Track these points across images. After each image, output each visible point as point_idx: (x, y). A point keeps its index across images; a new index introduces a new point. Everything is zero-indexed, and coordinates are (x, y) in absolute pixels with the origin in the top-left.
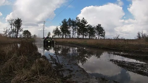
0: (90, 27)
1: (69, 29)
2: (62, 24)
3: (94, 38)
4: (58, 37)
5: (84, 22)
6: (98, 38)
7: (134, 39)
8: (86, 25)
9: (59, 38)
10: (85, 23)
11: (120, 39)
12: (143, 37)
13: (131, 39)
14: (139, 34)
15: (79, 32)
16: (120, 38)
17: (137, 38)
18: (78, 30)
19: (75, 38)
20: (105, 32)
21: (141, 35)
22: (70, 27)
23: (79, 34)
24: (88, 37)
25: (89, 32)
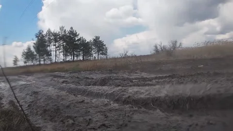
0: (83, 41)
1: (49, 48)
2: (37, 39)
3: (92, 58)
4: (32, 64)
5: (73, 34)
6: (97, 58)
7: (149, 54)
8: (77, 39)
9: (34, 65)
10: (76, 35)
11: (129, 57)
12: (162, 50)
13: (144, 56)
14: (156, 47)
15: (66, 52)
16: (129, 54)
17: (154, 52)
18: (63, 48)
19: (59, 61)
20: (106, 48)
21: (159, 48)
22: (50, 43)
23: (65, 55)
24: (81, 58)
25: (81, 50)
